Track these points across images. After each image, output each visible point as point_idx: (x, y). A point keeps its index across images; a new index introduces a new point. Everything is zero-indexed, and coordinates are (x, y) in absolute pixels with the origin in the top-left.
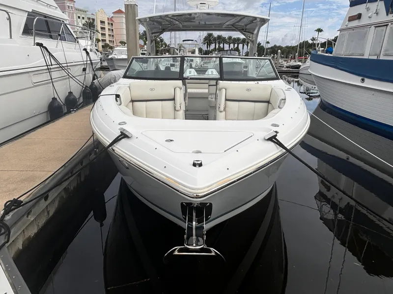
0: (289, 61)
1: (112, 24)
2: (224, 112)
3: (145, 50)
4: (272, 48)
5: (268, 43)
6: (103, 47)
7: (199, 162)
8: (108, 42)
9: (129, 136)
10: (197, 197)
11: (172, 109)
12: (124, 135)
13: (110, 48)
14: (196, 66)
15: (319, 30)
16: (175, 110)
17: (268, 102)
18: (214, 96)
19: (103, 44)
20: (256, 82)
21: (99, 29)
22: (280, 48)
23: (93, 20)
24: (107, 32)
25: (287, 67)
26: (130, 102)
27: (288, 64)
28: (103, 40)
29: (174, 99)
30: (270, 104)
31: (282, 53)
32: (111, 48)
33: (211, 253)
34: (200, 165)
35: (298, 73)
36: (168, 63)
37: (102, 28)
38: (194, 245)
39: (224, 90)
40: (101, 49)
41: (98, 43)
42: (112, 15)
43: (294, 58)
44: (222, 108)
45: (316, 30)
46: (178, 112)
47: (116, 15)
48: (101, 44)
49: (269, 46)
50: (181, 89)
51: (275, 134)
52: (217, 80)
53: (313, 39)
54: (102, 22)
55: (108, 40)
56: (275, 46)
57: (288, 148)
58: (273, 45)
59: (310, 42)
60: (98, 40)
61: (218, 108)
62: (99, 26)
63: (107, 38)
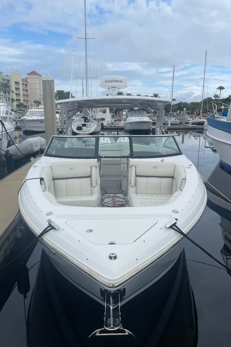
0: (194, 118)
1: (26, 85)
2: (135, 188)
3: (59, 109)
4: (178, 104)
5: (174, 100)
6: (17, 106)
7: (114, 255)
8: (22, 101)
9: (56, 228)
10: (113, 287)
11: (89, 185)
12: (51, 227)
13: (24, 107)
14: (107, 124)
15: (221, 88)
16: (92, 186)
17: (173, 177)
18: (125, 166)
19: (18, 104)
20: (162, 158)
21: (14, 90)
22: (185, 105)
23: (8, 81)
24: (21, 92)
25: (193, 124)
26: (52, 180)
27: (193, 121)
28: (17, 100)
29: (90, 176)
30: (174, 179)
31: (188, 109)
32: (26, 107)
33: (125, 333)
34: (115, 258)
35: (203, 129)
36: (79, 123)
37: (16, 89)
38: (112, 326)
39: (134, 168)
40: (15, 108)
41: (12, 102)
42: (26, 76)
43: (199, 114)
44: (133, 183)
45: (217, 88)
46: (94, 188)
47: (30, 76)
48: (15, 103)
49: (176, 102)
50: (96, 167)
51: (175, 221)
52: (127, 157)
53: (216, 96)
54: (17, 83)
55: (23, 99)
56: (181, 103)
57: (185, 233)
58: (179, 102)
59: (213, 98)
60: (13, 100)
61: (129, 183)
62: (13, 87)
63: (22, 98)
